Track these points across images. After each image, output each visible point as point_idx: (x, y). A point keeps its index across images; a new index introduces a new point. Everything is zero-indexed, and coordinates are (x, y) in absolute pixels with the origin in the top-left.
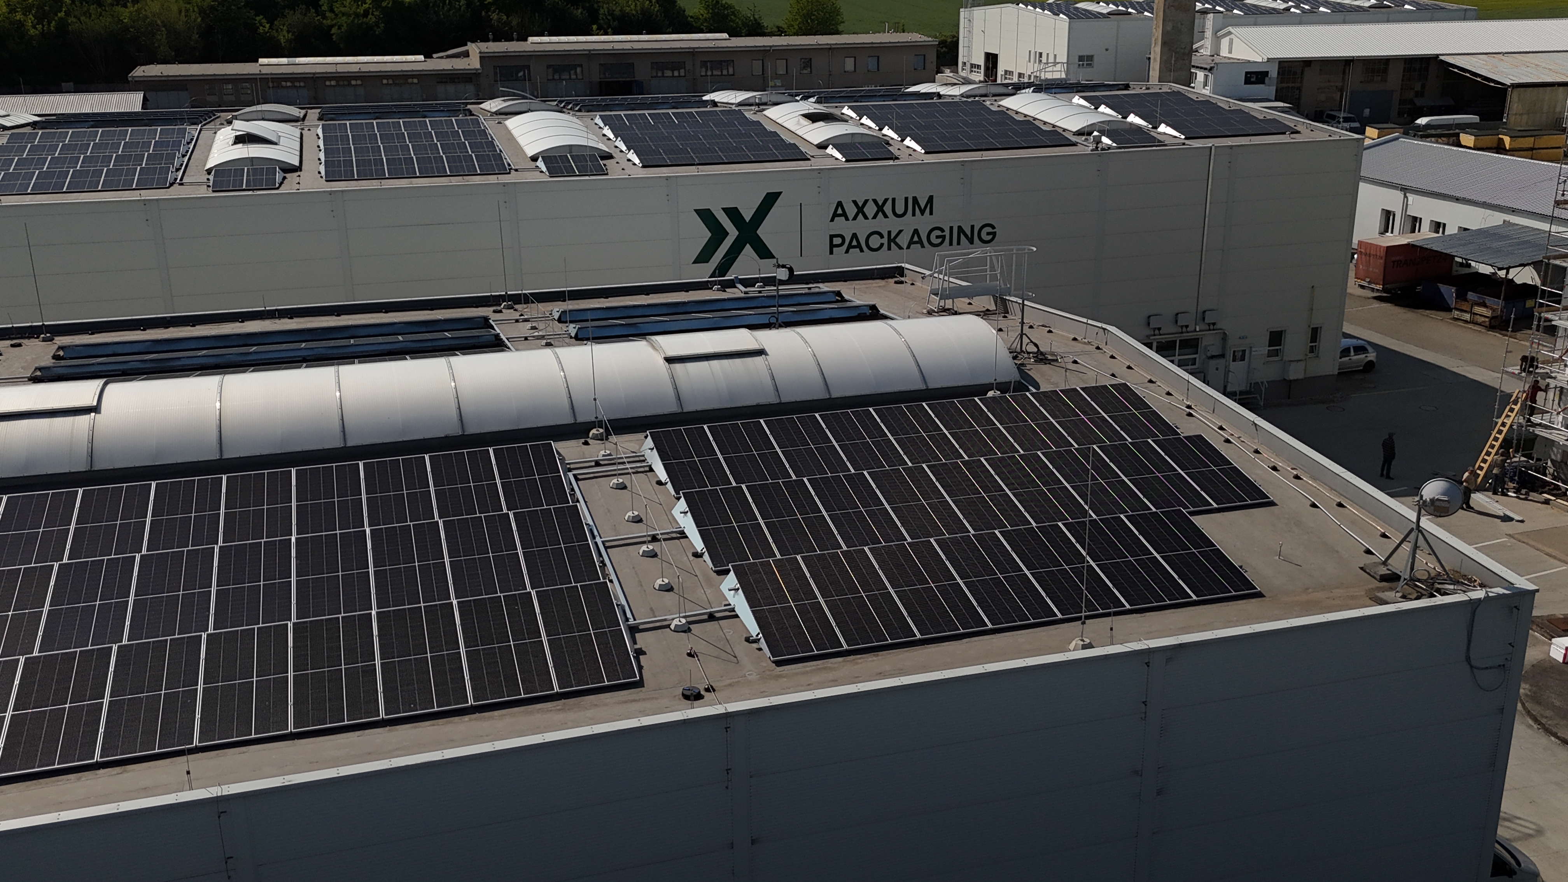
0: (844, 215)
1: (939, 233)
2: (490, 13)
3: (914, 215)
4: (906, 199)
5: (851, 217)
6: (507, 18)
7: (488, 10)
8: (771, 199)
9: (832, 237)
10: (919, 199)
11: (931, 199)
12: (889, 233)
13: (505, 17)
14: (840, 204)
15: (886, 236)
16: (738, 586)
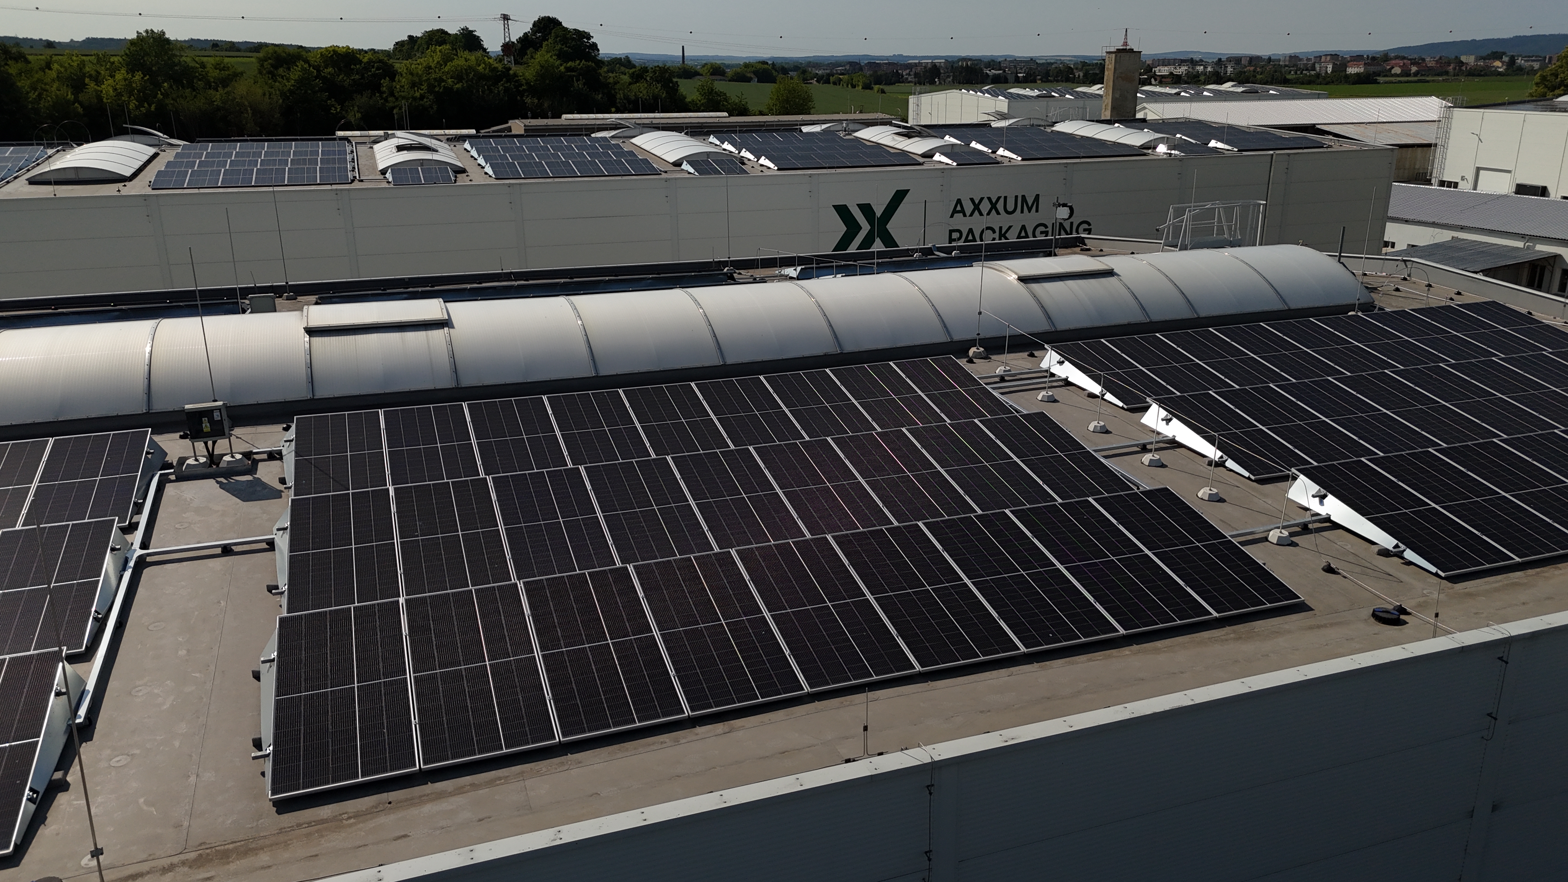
0: (963, 211)
1: (1042, 229)
2: (524, 98)
3: (1022, 212)
4: (1016, 197)
5: (968, 213)
6: (539, 101)
7: (522, 97)
8: (900, 196)
9: (951, 232)
10: (1027, 198)
11: (1037, 197)
12: (1001, 228)
13: (536, 101)
14: (959, 201)
15: (997, 231)
16: (1323, 491)
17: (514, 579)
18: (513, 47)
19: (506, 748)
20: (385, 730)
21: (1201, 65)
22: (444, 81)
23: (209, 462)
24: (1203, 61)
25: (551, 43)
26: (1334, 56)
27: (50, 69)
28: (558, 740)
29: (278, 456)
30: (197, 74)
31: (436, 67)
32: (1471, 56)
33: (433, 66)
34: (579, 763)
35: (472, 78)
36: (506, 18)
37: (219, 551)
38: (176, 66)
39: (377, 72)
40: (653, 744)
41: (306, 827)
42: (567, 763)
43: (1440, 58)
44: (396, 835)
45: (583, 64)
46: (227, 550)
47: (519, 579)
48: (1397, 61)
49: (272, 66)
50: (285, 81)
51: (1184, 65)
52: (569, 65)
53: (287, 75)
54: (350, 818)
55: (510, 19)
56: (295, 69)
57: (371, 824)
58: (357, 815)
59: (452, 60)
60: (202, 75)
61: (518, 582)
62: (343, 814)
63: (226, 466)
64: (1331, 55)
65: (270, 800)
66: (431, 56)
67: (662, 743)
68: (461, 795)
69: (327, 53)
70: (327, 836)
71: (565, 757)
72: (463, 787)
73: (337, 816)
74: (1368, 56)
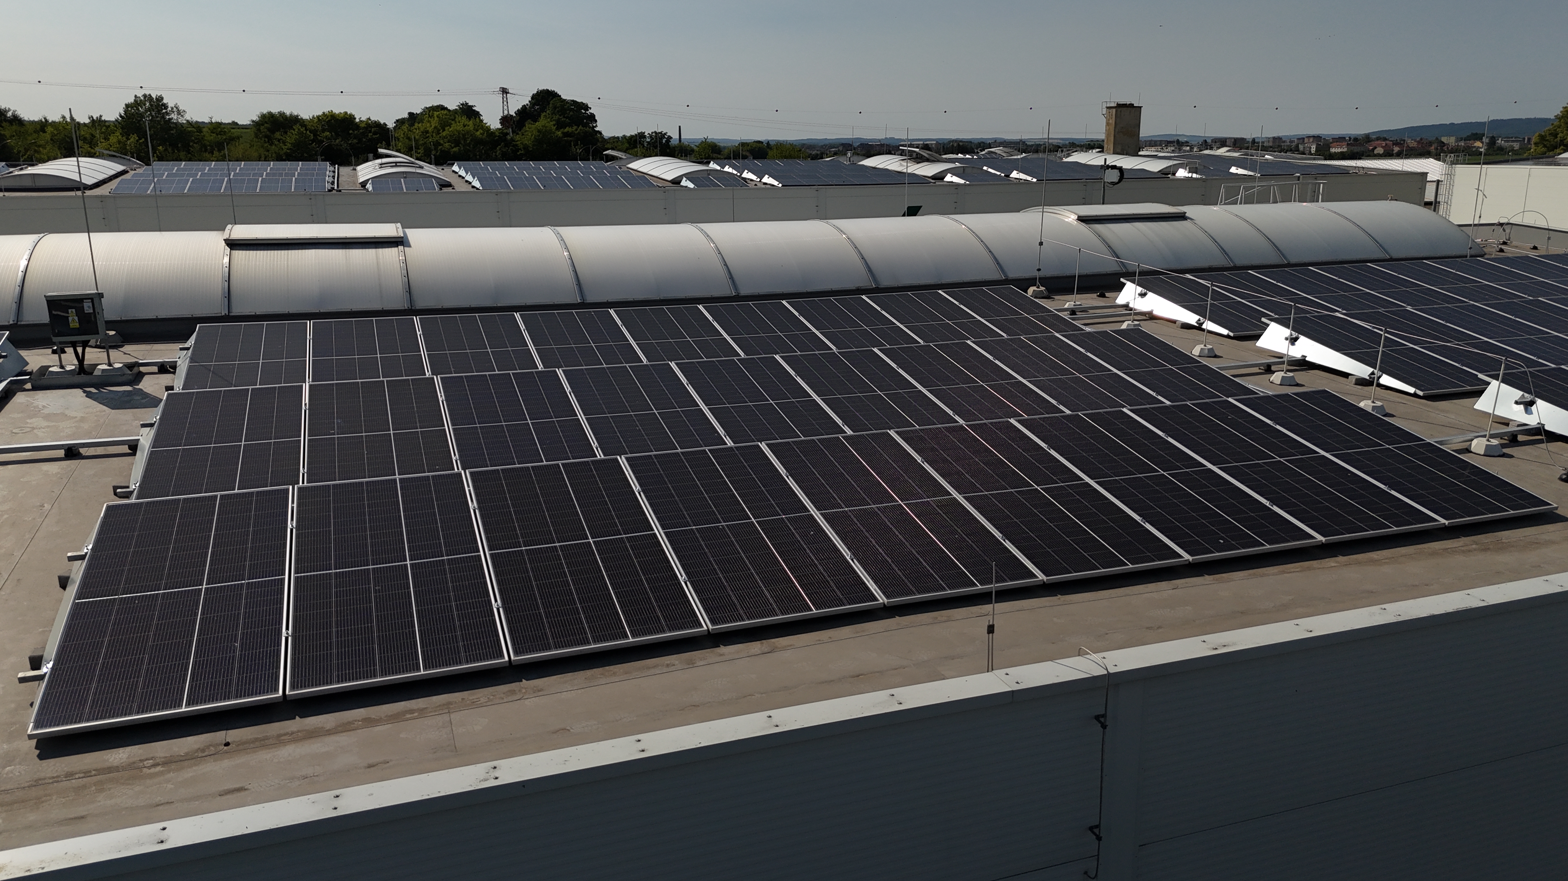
8: (912, 212)
16: (1528, 397)
17: (457, 468)
18: (511, 120)
19: (425, 668)
20: (237, 645)
21: (1188, 146)
22: (441, 145)
23: (77, 370)
24: (1188, 143)
25: (549, 114)
26: (1317, 138)
27: (44, 132)
28: (507, 658)
29: (172, 370)
30: (193, 138)
31: (433, 132)
32: (1452, 138)
33: (430, 130)
34: (539, 691)
35: (469, 143)
36: (504, 91)
37: (61, 453)
38: (172, 130)
39: (374, 136)
40: (655, 667)
41: (79, 778)
42: (520, 691)
43: (1421, 139)
44: (226, 788)
45: (581, 130)
46: (72, 453)
47: (464, 469)
48: (1379, 142)
49: (269, 130)
50: (281, 145)
51: (1171, 146)
52: (566, 130)
53: (284, 139)
54: (155, 765)
55: (508, 93)
56: (292, 133)
57: (188, 774)
58: (168, 762)
59: (450, 125)
60: (199, 139)
61: (463, 472)
62: (147, 759)
63: (100, 374)
64: (1314, 137)
65: (31, 737)
66: (429, 121)
67: (668, 665)
68: (344, 734)
69: (325, 118)
70: (110, 789)
71: (518, 683)
72: (349, 723)
73: (134, 763)
74: (1350, 138)
